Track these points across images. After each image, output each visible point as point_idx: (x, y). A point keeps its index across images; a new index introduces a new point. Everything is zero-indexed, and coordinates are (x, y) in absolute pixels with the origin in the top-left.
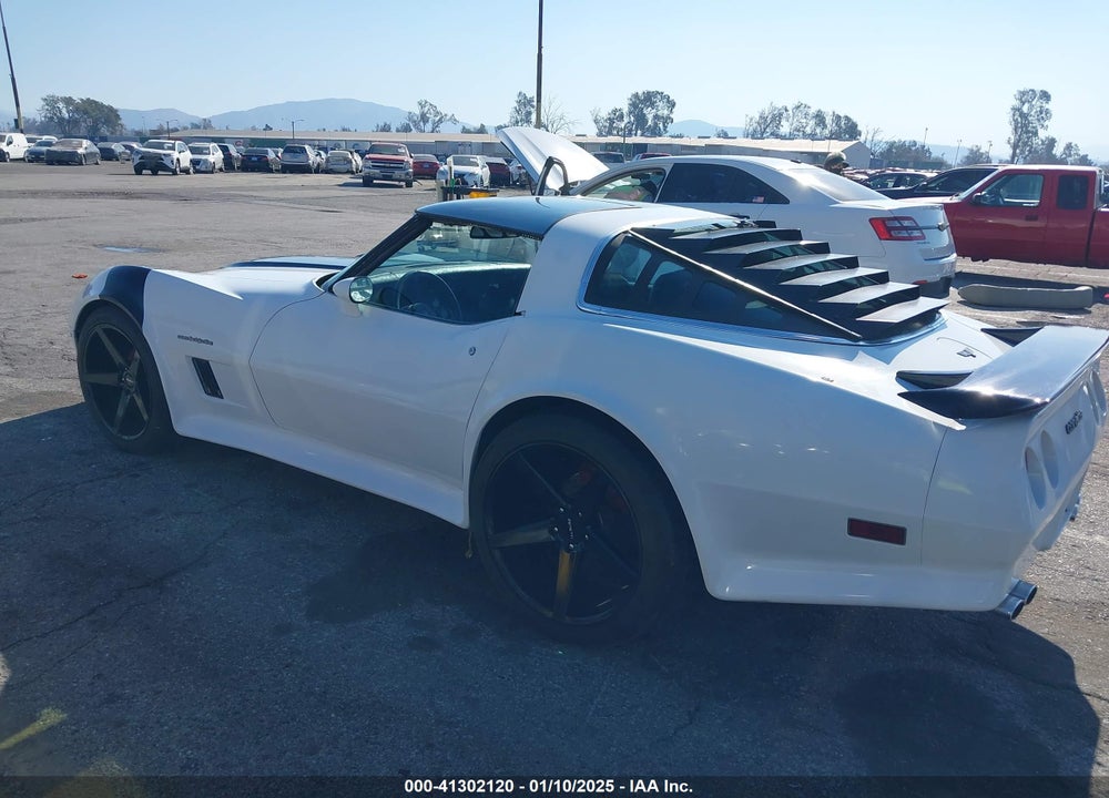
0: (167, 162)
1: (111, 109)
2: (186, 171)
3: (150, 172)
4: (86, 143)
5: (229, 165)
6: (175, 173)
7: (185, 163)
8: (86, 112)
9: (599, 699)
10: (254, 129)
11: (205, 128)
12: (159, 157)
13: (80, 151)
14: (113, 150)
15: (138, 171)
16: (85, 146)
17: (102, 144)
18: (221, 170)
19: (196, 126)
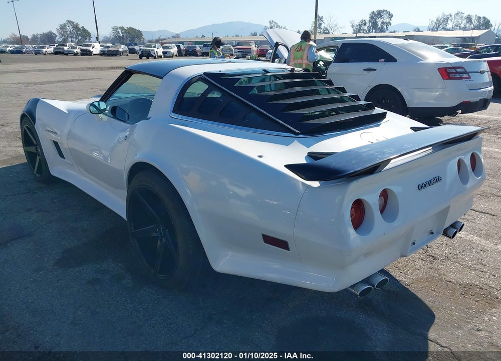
0: (152, 53)
1: (139, 31)
2: (160, 57)
3: (146, 58)
4: (123, 46)
5: (180, 53)
6: (155, 58)
7: (160, 53)
8: (129, 33)
9: (156, 318)
10: (197, 37)
11: (177, 38)
12: (149, 51)
13: (121, 50)
14: (135, 49)
15: (141, 58)
16: (123, 48)
17: (130, 47)
18: (176, 56)
19: (174, 37)
